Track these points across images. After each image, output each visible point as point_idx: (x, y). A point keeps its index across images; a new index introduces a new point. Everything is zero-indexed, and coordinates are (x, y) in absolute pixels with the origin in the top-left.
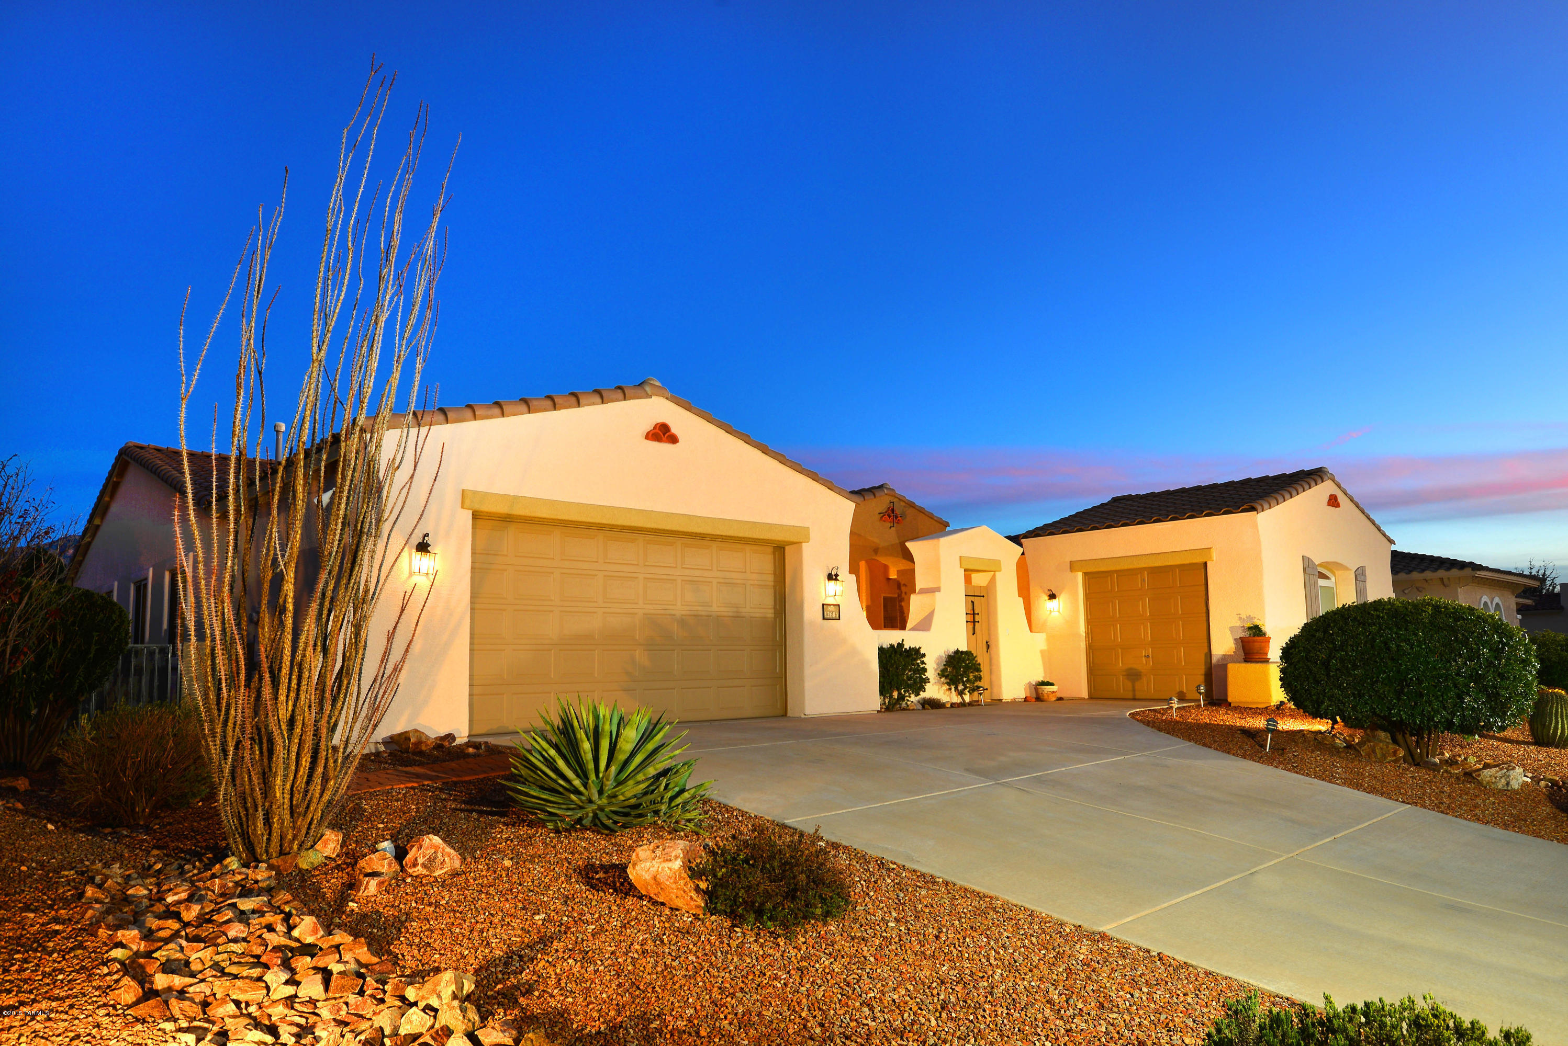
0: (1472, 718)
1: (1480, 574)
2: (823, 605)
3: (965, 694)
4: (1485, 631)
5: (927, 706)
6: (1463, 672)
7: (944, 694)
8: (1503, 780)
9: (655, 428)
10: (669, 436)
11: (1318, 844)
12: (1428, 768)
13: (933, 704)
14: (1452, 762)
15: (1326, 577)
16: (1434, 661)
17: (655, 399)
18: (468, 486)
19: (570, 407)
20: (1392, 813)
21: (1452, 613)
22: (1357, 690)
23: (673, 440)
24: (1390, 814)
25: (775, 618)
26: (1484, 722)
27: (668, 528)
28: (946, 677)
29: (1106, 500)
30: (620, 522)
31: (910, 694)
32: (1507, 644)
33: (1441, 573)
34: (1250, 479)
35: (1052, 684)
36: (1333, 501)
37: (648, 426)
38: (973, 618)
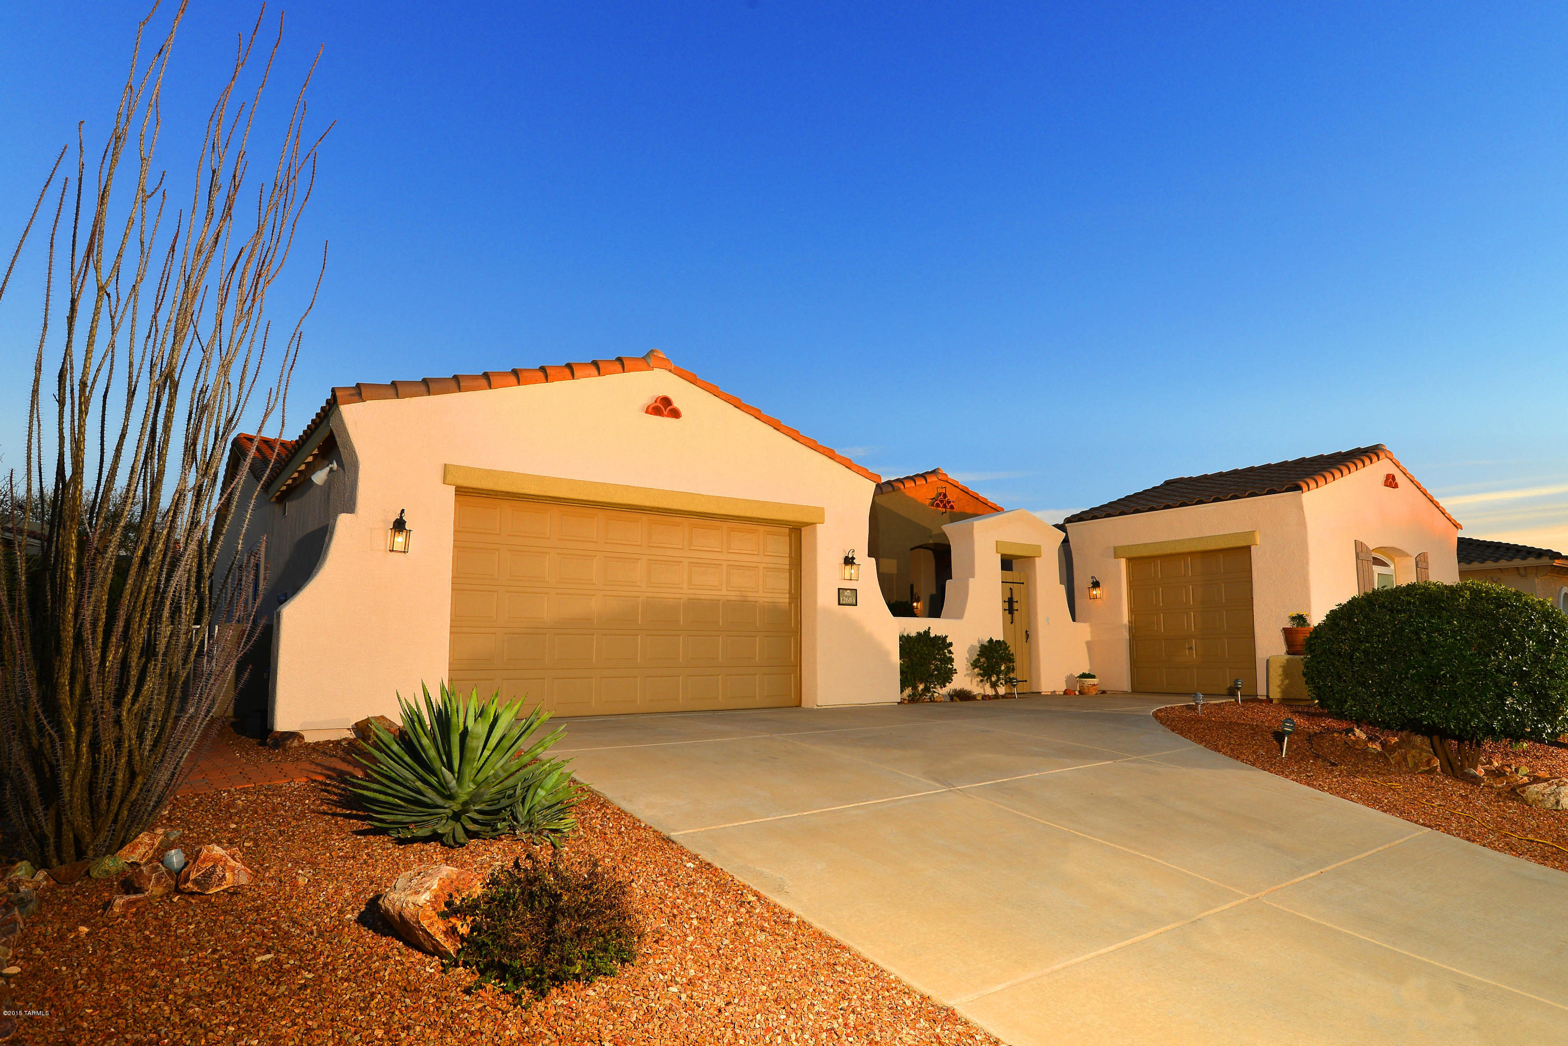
0: (1516, 723)
1: (1557, 563)
2: (839, 589)
3: (998, 686)
4: (1532, 620)
5: (955, 698)
6: (1504, 668)
7: (978, 685)
8: (1552, 798)
9: (656, 402)
10: (670, 410)
11: (1297, 880)
12: (1467, 781)
13: (963, 696)
14: (1498, 774)
15: (1384, 564)
16: (1471, 655)
17: (658, 372)
18: (452, 460)
19: (564, 379)
20: (1405, 839)
21: (1495, 598)
22: (1384, 688)
23: (676, 414)
24: (1401, 841)
25: (790, 603)
26: (1531, 728)
27: (674, 507)
28: (980, 667)
29: (1158, 483)
31: (935, 685)
32: (1558, 636)
33: (1517, 562)
34: (1304, 459)
35: (1093, 677)
36: (1390, 482)
37: (649, 399)
38: (1010, 606)
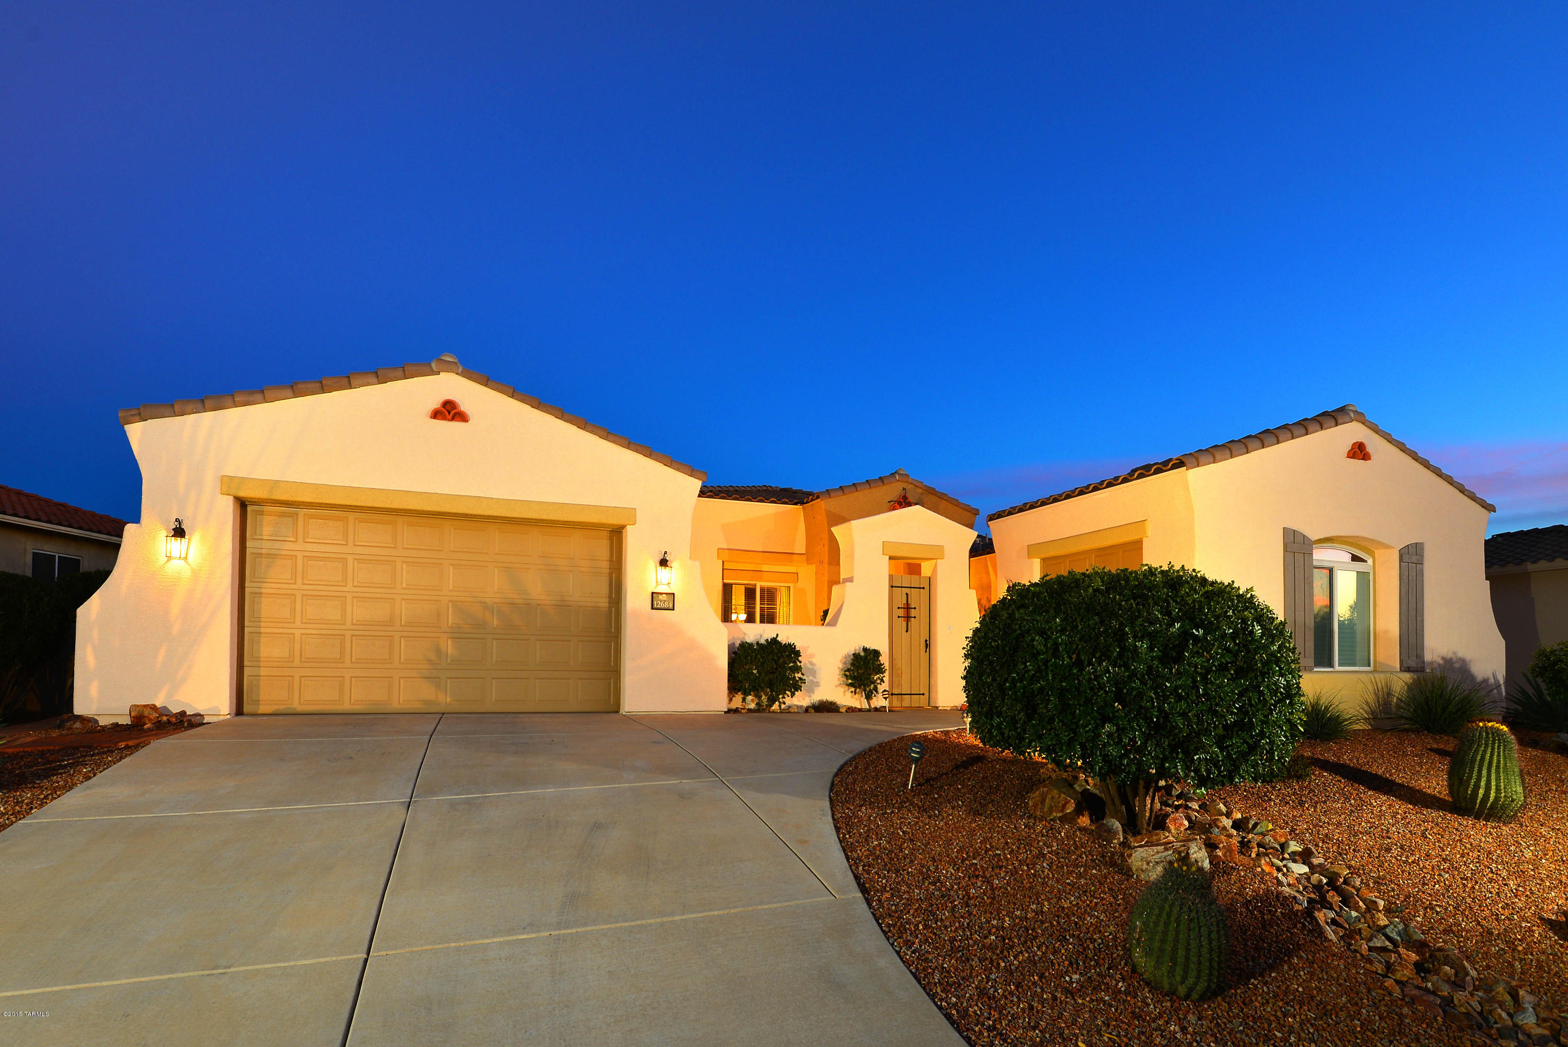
2: (653, 593)
3: (872, 698)
5: (813, 709)
7: (844, 696)
9: (440, 406)
10: (457, 414)
13: (825, 708)
17: (443, 375)
18: (229, 471)
23: (460, 417)
25: (610, 608)
30: (395, 505)
36: (1356, 452)
37: (436, 403)
38: (904, 613)
